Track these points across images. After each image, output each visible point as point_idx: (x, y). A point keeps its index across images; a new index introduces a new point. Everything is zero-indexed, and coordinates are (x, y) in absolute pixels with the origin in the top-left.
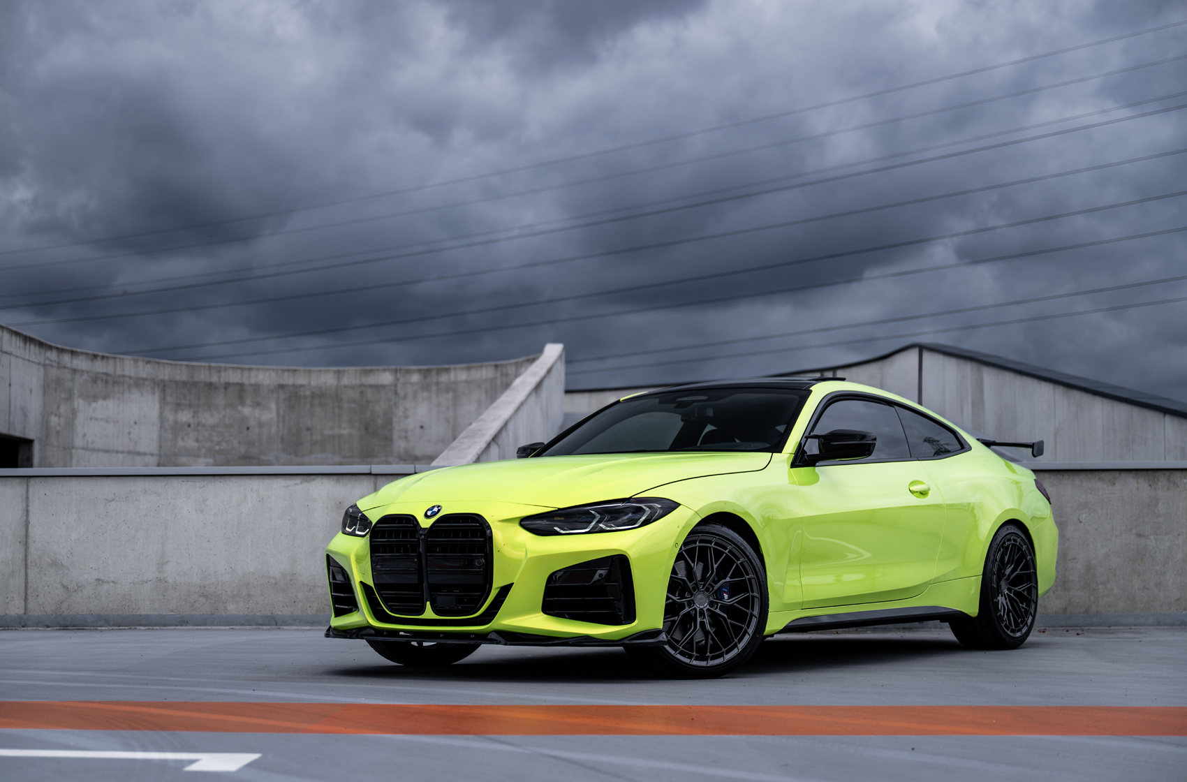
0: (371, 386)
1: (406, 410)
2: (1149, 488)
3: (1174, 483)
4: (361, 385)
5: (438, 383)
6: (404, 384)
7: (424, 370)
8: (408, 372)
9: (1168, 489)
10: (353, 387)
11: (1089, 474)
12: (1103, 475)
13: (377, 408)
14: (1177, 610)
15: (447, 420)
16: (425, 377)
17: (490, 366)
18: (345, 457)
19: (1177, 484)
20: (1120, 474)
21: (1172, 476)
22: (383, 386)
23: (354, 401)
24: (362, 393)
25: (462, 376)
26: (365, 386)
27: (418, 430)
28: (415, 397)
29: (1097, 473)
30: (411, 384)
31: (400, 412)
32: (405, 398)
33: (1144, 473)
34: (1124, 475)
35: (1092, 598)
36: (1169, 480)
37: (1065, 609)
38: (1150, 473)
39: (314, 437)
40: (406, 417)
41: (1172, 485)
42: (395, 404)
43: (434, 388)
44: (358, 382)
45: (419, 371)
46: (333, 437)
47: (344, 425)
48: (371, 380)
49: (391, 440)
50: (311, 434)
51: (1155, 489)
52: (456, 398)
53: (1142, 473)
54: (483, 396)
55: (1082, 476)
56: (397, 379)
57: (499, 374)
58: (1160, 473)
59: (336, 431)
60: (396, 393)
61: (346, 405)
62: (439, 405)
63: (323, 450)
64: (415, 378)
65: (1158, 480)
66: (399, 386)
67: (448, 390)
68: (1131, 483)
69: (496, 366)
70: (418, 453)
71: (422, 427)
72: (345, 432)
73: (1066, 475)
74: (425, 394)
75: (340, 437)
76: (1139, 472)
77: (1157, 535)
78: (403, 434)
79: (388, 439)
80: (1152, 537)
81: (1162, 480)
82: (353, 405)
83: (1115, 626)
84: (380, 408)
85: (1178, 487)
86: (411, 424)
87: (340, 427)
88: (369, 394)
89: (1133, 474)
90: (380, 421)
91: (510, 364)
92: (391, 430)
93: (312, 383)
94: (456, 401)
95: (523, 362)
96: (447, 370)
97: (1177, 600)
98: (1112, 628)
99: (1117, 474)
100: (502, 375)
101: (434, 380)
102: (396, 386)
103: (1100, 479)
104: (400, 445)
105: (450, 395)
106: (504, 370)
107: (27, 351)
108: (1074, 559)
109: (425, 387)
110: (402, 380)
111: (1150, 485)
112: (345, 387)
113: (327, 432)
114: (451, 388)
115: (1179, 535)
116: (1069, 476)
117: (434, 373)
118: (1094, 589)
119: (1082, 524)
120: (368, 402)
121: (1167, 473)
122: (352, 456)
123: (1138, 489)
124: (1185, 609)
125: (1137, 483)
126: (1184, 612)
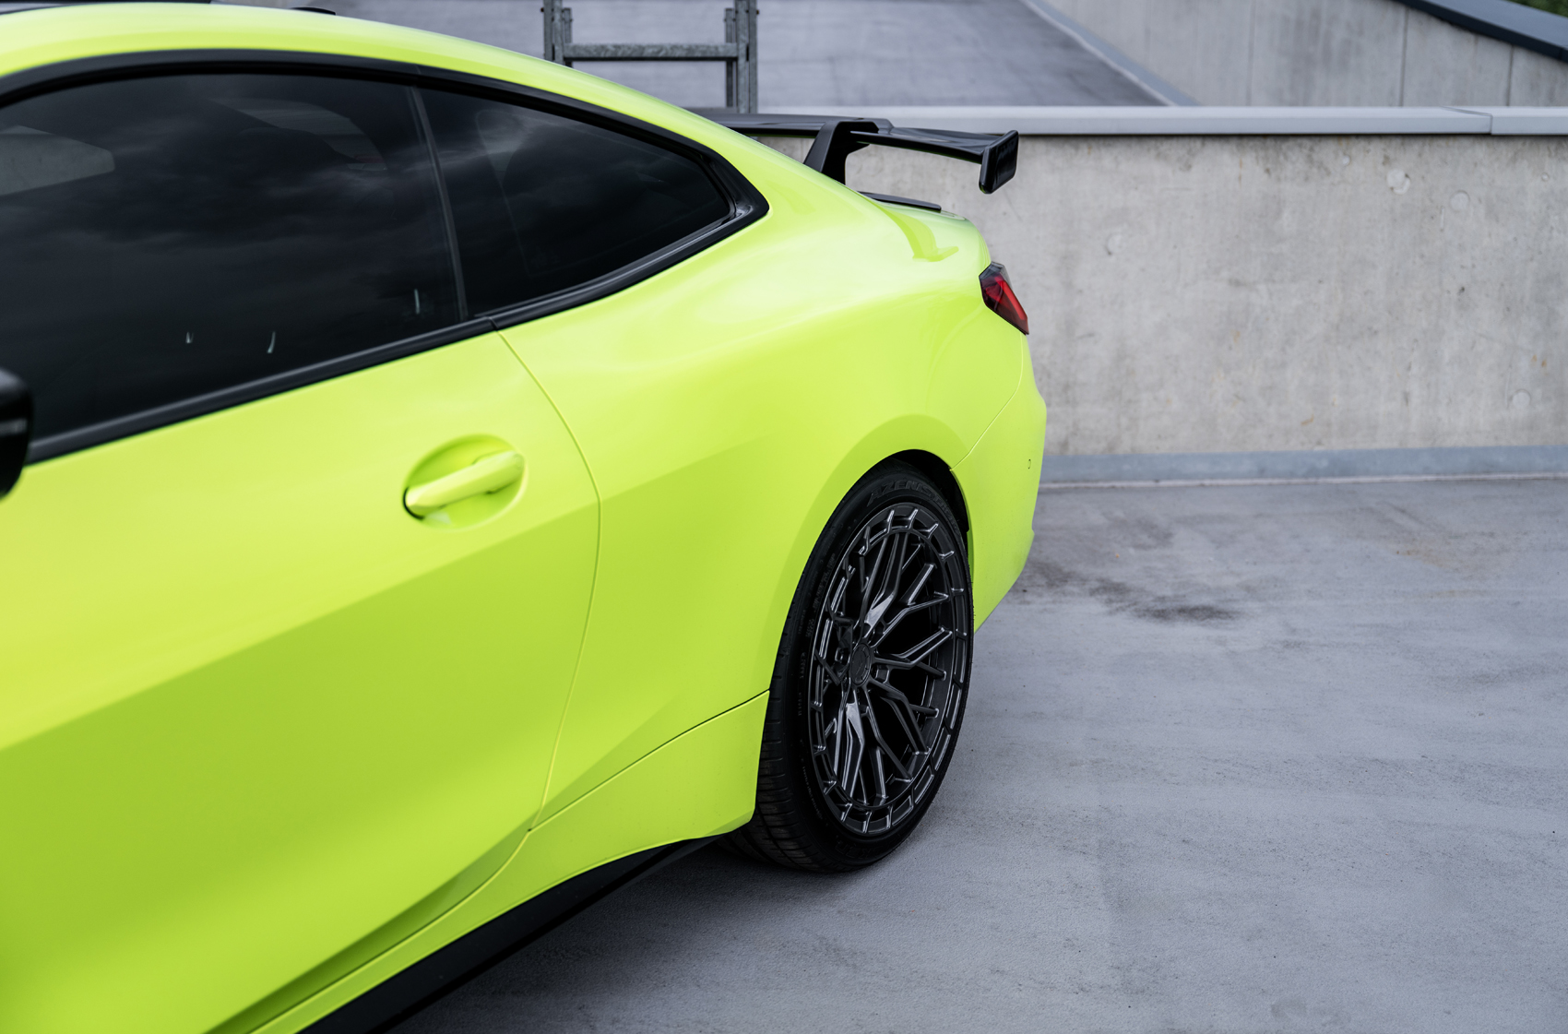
2: (1266, 176)
3: (1321, 165)
9: (1307, 179)
11: (1135, 145)
12: (1165, 146)
14: (1303, 444)
19: (1326, 169)
20: (1203, 145)
21: (1317, 149)
29: (1152, 143)
33: (1257, 142)
34: (1212, 148)
35: (1124, 421)
36: (1310, 160)
37: (1065, 445)
38: (1269, 142)
41: (1315, 170)
51: (1279, 180)
53: (1252, 143)
55: (1120, 149)
58: (1291, 143)
65: (1286, 158)
68: (1225, 160)
73: (1084, 146)
76: (1245, 141)
77: (1274, 281)
80: (1262, 288)
81: (1295, 157)
83: (1169, 478)
85: (1329, 173)
89: (1231, 146)
97: (1305, 423)
98: (1163, 483)
99: (1198, 143)
103: (1158, 155)
108: (1091, 335)
111: (1268, 171)
115: (1320, 282)
116: (1090, 148)
118: (1130, 401)
119: (1113, 259)
121: (1306, 142)
123: (1240, 178)
124: (1319, 443)
125: (1241, 165)
126: (1318, 449)
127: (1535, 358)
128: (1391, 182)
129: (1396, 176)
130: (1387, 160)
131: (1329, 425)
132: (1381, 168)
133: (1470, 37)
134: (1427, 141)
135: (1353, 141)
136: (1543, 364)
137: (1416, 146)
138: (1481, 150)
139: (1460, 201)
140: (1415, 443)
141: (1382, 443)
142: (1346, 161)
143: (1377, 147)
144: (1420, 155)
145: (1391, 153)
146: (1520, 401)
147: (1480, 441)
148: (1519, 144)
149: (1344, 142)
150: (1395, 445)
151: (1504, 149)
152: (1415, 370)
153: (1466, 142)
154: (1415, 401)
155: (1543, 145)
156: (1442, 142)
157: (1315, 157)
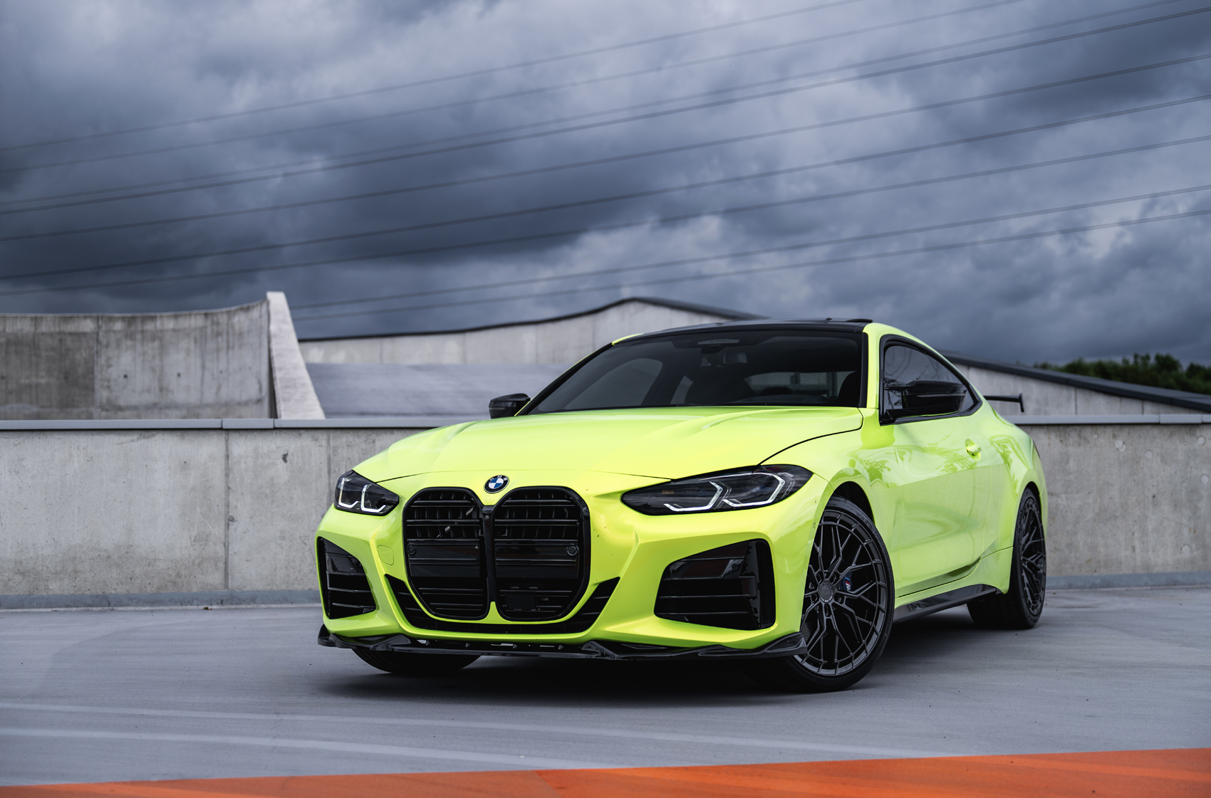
2: (1060, 444)
3: (1085, 439)
9: (1079, 445)
14: (1088, 572)
33: (1056, 428)
36: (1080, 436)
38: (1061, 428)
41: (1082, 440)
51: (1067, 445)
65: (1069, 435)
76: (1050, 427)
77: (1068, 493)
80: (1063, 496)
81: (1073, 436)
97: (1088, 561)
111: (1061, 441)
115: (1089, 493)
121: (1078, 428)
123: (1049, 445)
124: (1095, 571)
125: (1049, 438)
126: (1095, 574)
127: (1190, 529)
128: (1117, 446)
129: (1119, 443)
130: (1114, 436)
131: (1099, 562)
132: (1112, 440)
133: (1118, 399)
134: (1132, 427)
135: (1098, 427)
136: (1195, 532)
137: (1127, 429)
138: (1155, 431)
139: (1149, 455)
140: (1140, 571)
141: (1125, 570)
142: (1096, 436)
143: (1109, 430)
144: (1129, 434)
145: (1116, 433)
146: (1186, 549)
147: (1170, 570)
148: (1172, 428)
149: (1094, 428)
150: (1131, 572)
151: (1166, 431)
152: (1136, 535)
153: (1148, 428)
154: (1138, 550)
155: (1183, 429)
156: (1138, 428)
157: (1082, 435)
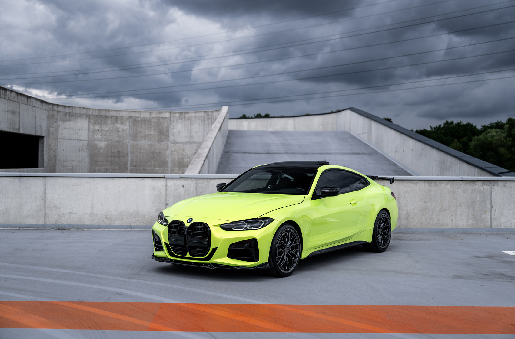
0: (162, 118)
1: (174, 126)
2: (429, 186)
3: (437, 185)
4: (158, 117)
5: (185, 117)
6: (173, 117)
7: (180, 112)
8: (175, 113)
9: (435, 187)
10: (155, 118)
11: (409, 181)
12: (413, 182)
13: (164, 125)
14: (436, 227)
15: (188, 130)
16: (181, 115)
17: (203, 112)
18: (153, 142)
22: (166, 118)
23: (156, 123)
24: (158, 120)
25: (193, 115)
26: (160, 117)
27: (178, 133)
28: (177, 122)
29: (411, 181)
30: (176, 117)
31: (172, 127)
32: (173, 122)
33: (427, 181)
34: (420, 182)
35: (408, 223)
36: (435, 184)
37: (399, 227)
38: (429, 181)
39: (142, 135)
40: (174, 129)
42: (170, 124)
43: (183, 119)
44: (157, 116)
45: (179, 113)
46: (148, 135)
47: (152, 131)
48: (162, 115)
49: (169, 136)
50: (141, 134)
51: (431, 187)
52: (191, 122)
53: (426, 181)
54: (201, 122)
55: (406, 182)
56: (171, 115)
57: (206, 115)
58: (432, 181)
59: (150, 133)
60: (170, 120)
61: (153, 124)
62: (185, 125)
63: (145, 139)
64: (177, 115)
66: (171, 118)
67: (188, 120)
68: (422, 184)
69: (205, 112)
70: (178, 141)
71: (179, 132)
72: (153, 133)
73: (401, 181)
74: (180, 121)
75: (151, 135)
77: (431, 202)
78: (173, 134)
79: (167, 136)
80: (429, 203)
81: (433, 183)
82: (155, 124)
83: (415, 232)
84: (165, 125)
86: (176, 131)
87: (151, 132)
88: (161, 120)
89: (423, 181)
90: (165, 130)
91: (210, 111)
92: (168, 133)
93: (141, 116)
94: (191, 124)
95: (214, 111)
96: (188, 113)
97: (436, 224)
98: (414, 233)
99: (418, 181)
100: (207, 115)
101: (184, 116)
102: (170, 117)
103: (412, 183)
104: (171, 138)
105: (189, 121)
106: (208, 113)
107: (42, 105)
108: (403, 210)
109: (181, 118)
110: (172, 116)
111: (429, 185)
112: (153, 117)
113: (147, 133)
114: (189, 119)
115: (438, 202)
117: (183, 114)
118: (409, 220)
119: (406, 198)
120: (161, 123)
121: (435, 181)
122: (155, 142)
123: (425, 186)
124: (439, 227)
125: (425, 184)
126: (439, 228)
127: (472, 214)
128: (448, 187)
129: (448, 186)
130: (447, 184)
131: (440, 224)
132: (446, 185)
134: (453, 181)
135: (442, 181)
136: (474, 215)
137: (451, 182)
138: (461, 182)
139: (459, 190)
140: (454, 227)
141: (449, 227)
142: (441, 184)
143: (445, 182)
144: (452, 183)
145: (448, 183)
146: (470, 221)
147: (464, 227)
148: (467, 182)
149: (440, 181)
150: (451, 228)
151: (465, 182)
152: (453, 216)
153: (459, 181)
154: (454, 221)
155: (471, 182)
156: (455, 181)
157: (436, 183)
